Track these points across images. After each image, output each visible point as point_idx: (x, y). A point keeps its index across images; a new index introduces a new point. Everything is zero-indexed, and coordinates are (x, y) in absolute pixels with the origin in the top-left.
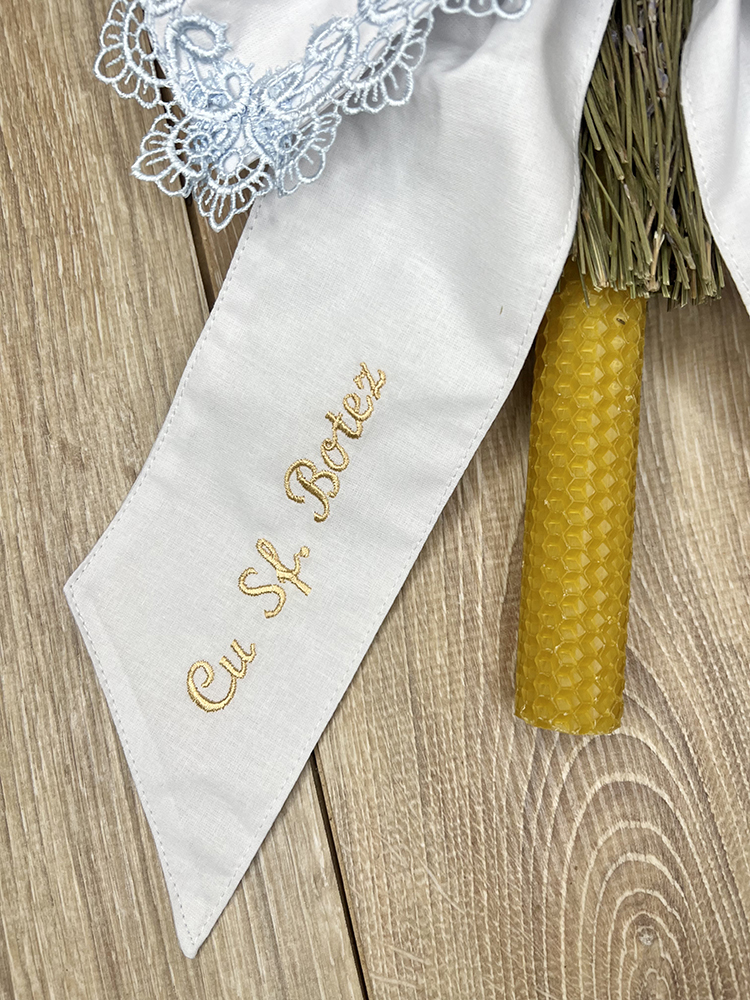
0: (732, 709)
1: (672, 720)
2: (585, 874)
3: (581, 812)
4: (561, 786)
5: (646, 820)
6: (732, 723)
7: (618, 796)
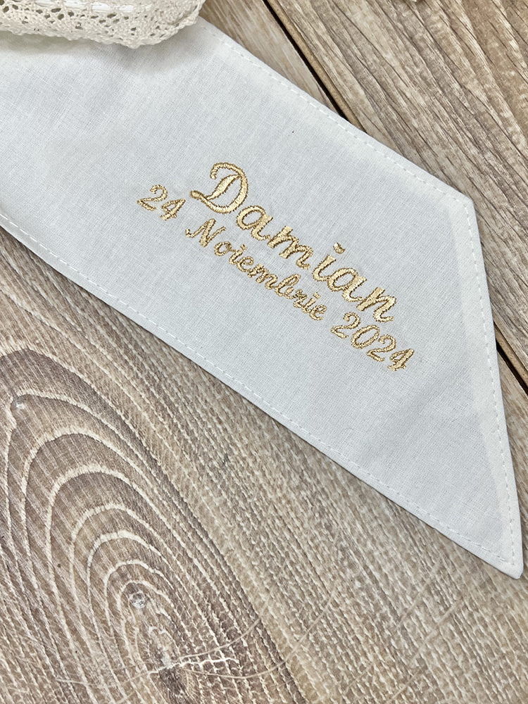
0: (156, 378)
1: (105, 406)
2: (69, 568)
3: (49, 516)
4: (24, 500)
5: (108, 502)
6: (159, 390)
7: (77, 490)
